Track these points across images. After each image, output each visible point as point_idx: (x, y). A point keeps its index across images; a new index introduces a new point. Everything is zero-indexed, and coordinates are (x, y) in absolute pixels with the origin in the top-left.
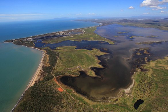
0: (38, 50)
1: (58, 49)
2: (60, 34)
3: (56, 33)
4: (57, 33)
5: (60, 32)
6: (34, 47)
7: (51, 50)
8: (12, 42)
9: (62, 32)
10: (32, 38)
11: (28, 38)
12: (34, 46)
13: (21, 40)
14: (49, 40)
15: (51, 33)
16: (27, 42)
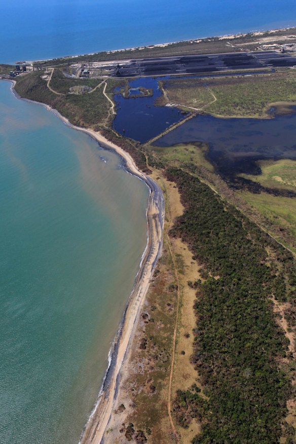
0: (124, 161)
1: (276, 192)
2: (267, 43)
3: (242, 39)
4: (250, 37)
5: (266, 35)
6: (105, 133)
7: (217, 186)
8: (13, 77)
9: (279, 34)
10: (110, 63)
11: (91, 59)
12: (105, 124)
13: (52, 69)
14: (202, 84)
15: (216, 40)
16: (77, 90)
